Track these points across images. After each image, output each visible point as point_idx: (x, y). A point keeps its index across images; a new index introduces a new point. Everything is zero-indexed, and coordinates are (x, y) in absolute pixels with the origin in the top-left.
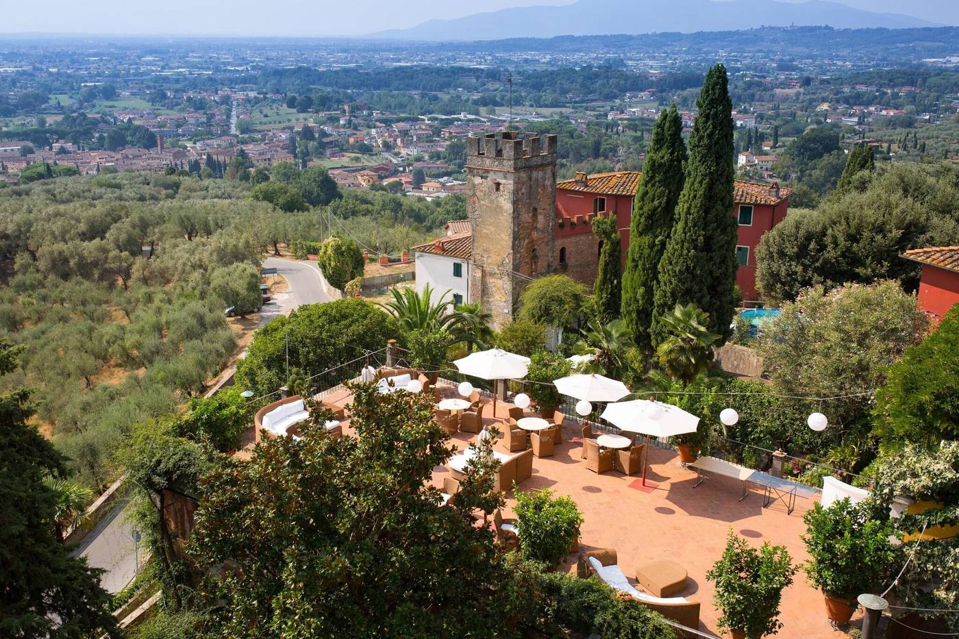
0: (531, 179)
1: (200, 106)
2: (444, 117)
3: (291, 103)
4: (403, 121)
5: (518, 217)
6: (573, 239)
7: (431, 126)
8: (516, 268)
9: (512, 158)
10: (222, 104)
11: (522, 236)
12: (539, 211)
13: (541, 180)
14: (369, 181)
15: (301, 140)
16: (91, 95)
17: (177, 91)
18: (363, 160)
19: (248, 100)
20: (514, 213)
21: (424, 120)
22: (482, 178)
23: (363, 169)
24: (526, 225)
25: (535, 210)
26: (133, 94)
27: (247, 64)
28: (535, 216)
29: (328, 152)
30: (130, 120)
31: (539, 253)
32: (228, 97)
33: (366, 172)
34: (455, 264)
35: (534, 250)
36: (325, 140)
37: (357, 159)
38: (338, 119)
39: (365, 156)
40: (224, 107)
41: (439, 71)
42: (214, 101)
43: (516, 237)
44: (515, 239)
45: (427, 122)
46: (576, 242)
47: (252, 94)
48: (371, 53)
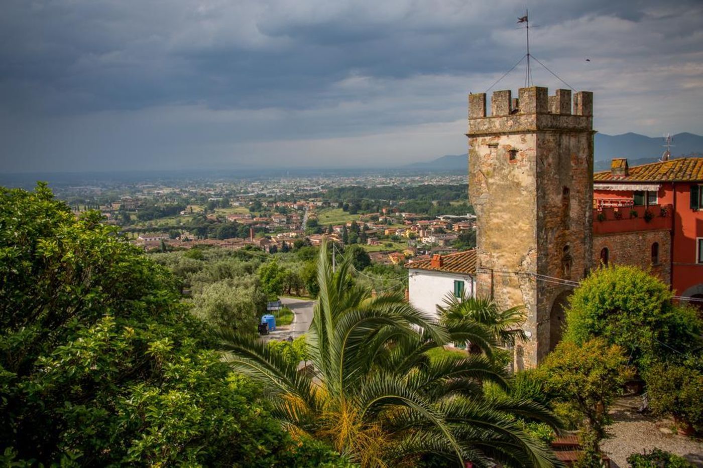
0: (559, 145)
1: (284, 211)
2: (454, 217)
3: (346, 209)
4: (425, 220)
5: (543, 197)
6: (617, 238)
7: (445, 223)
8: (542, 270)
9: (534, 111)
10: (299, 210)
11: (549, 226)
12: (572, 193)
13: (574, 150)
14: (398, 260)
15: (351, 232)
16: (213, 206)
17: (269, 202)
18: (394, 246)
19: (317, 207)
20: (538, 189)
21: (440, 219)
22: (490, 146)
23: (394, 252)
24: (554, 209)
25: (566, 190)
26: (241, 204)
27: (319, 185)
28: (566, 200)
29: (369, 240)
30: (235, 220)
31: (572, 253)
32: (302, 206)
33: (395, 254)
34: (455, 282)
35: (566, 248)
36: (367, 232)
37: (390, 245)
38: (377, 218)
39: (396, 244)
40: (299, 212)
41: (451, 188)
42: (294, 208)
43: (541, 226)
44: (540, 228)
45: (442, 220)
46: (622, 243)
47: (320, 204)
48: (404, 178)
